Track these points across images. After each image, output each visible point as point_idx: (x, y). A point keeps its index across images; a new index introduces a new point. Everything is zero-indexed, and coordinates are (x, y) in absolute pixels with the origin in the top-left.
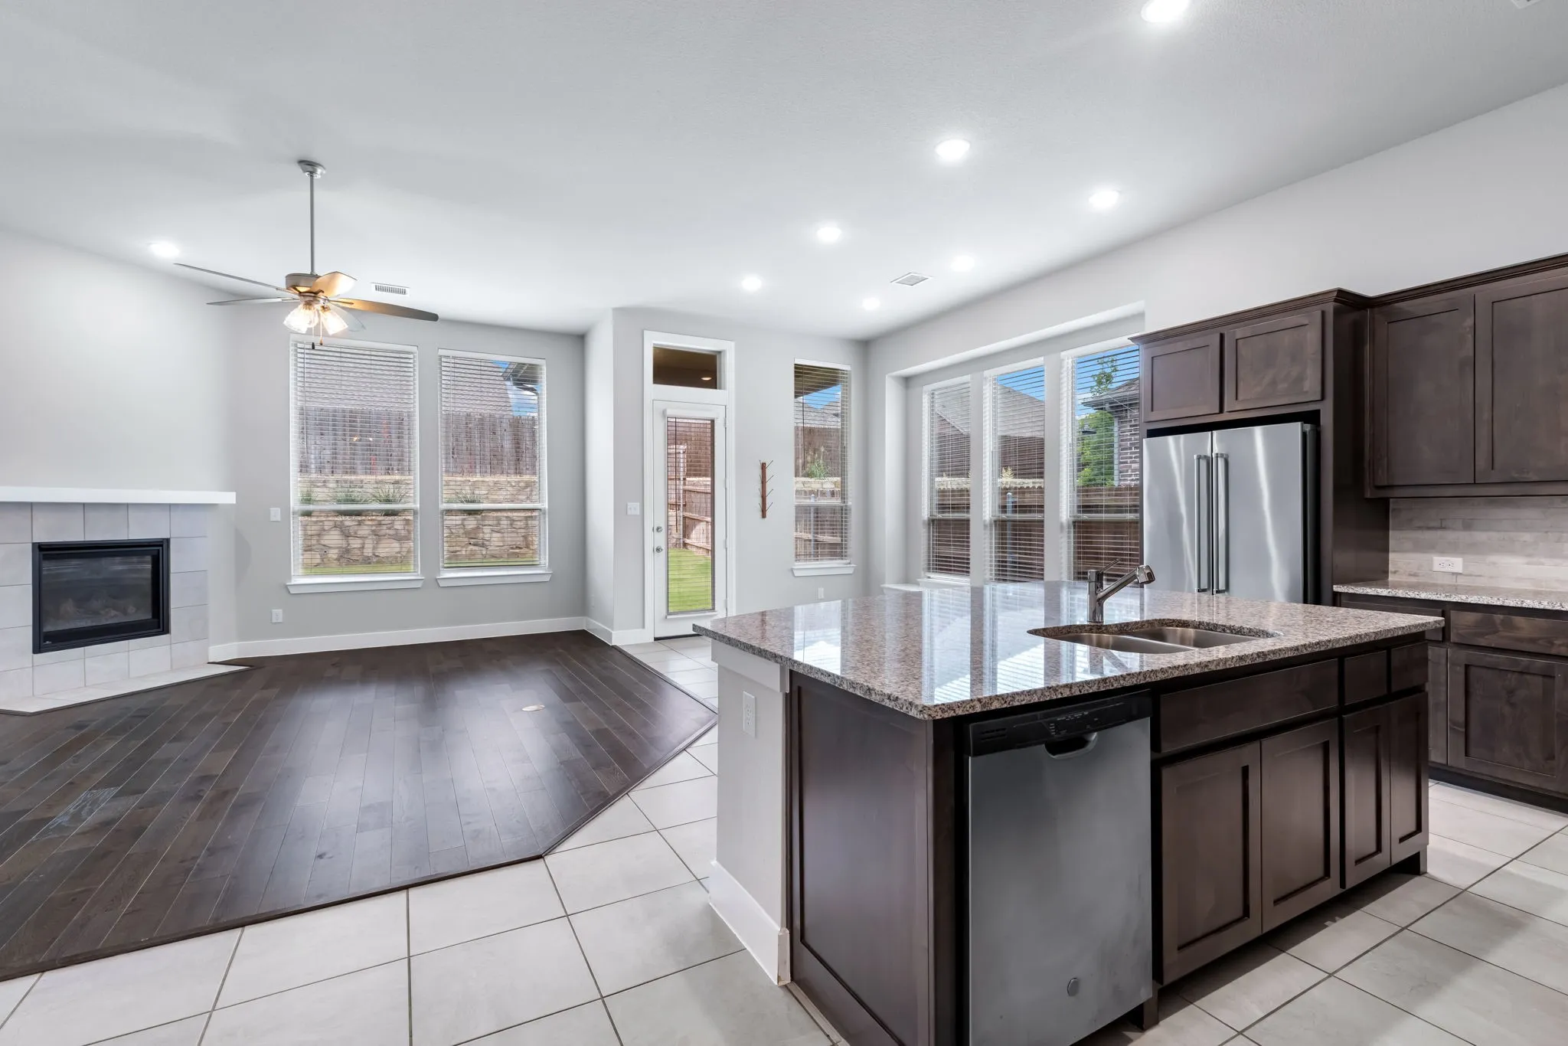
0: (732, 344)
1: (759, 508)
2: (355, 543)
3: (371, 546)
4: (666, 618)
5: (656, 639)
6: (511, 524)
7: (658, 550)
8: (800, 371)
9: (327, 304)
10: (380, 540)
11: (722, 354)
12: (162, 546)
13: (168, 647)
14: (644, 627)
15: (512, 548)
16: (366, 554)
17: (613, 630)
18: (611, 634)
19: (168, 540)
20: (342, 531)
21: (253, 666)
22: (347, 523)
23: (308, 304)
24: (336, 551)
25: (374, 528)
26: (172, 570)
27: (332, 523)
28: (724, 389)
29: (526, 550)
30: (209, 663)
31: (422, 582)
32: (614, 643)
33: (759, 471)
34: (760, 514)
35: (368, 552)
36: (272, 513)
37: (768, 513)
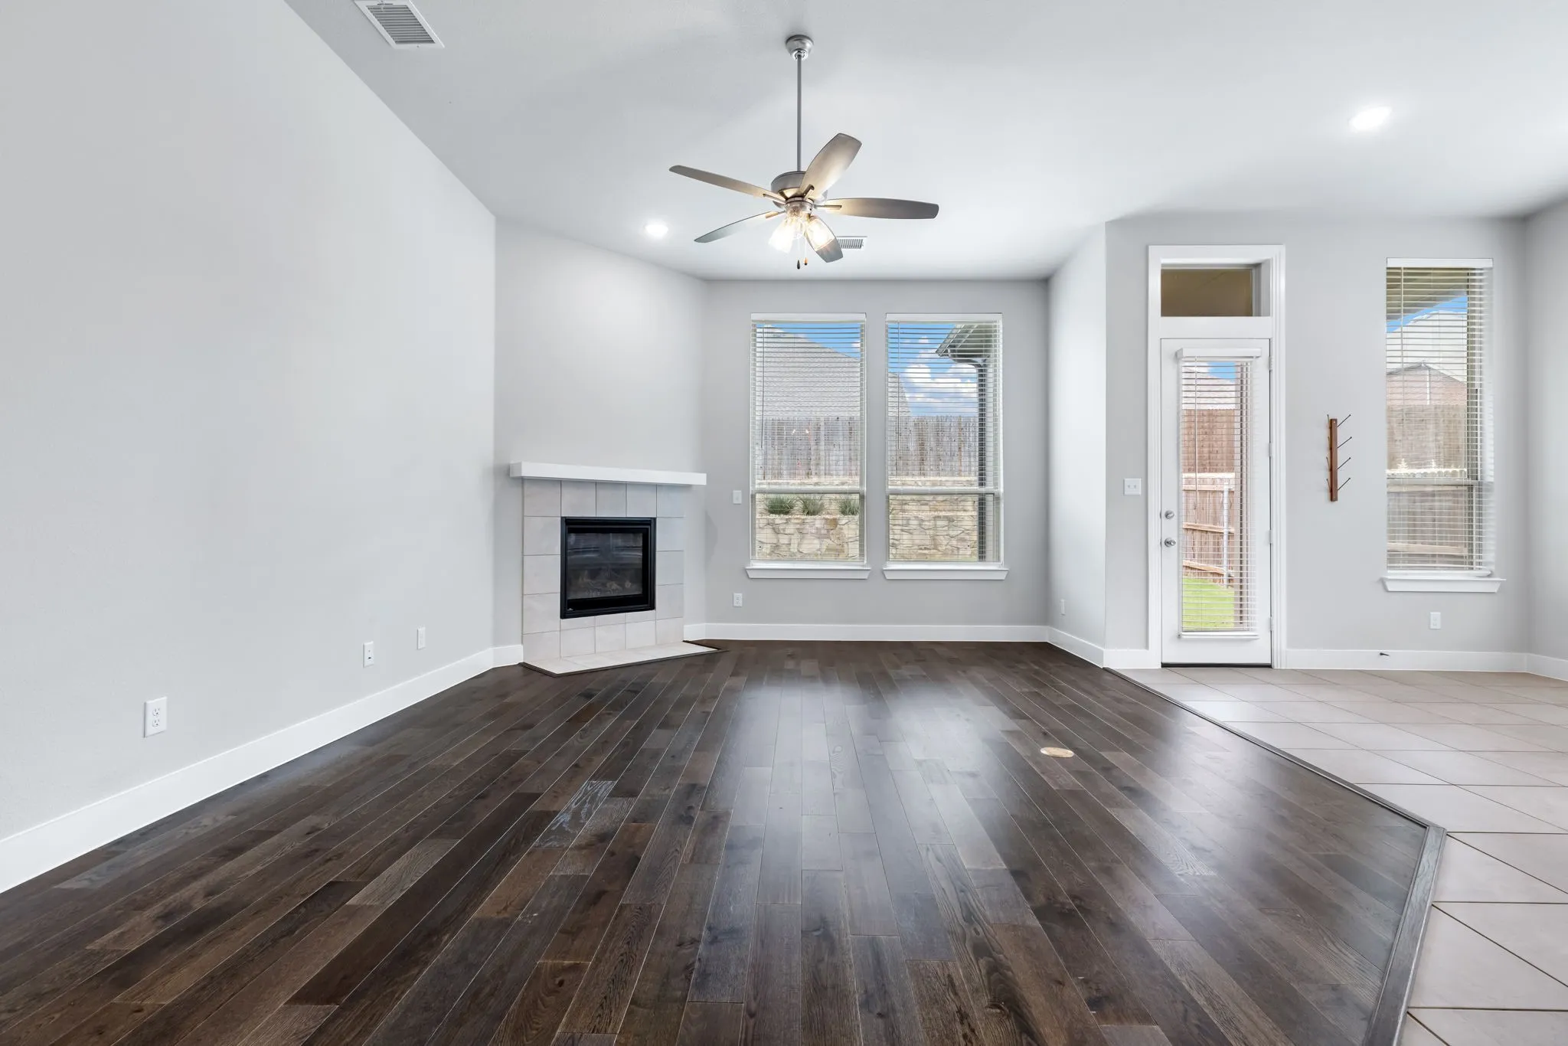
0: (1282, 249)
1: (1325, 485)
2: (784, 540)
3: (796, 542)
4: (1179, 636)
5: (1164, 665)
6: (920, 525)
7: (1168, 543)
8: (1394, 278)
9: (814, 212)
10: (803, 537)
11: (1263, 267)
12: (650, 525)
13: (654, 622)
14: (1147, 647)
15: (921, 549)
16: (792, 550)
17: (1103, 646)
18: (1102, 652)
19: (655, 519)
20: (774, 529)
21: (720, 647)
22: (778, 521)
23: (796, 211)
24: (769, 546)
25: (798, 526)
26: (658, 548)
27: (765, 521)
28: (1268, 314)
29: (935, 551)
30: (684, 641)
31: (869, 572)
32: (1106, 663)
33: (1325, 433)
34: (1327, 495)
35: (794, 548)
36: (735, 496)
37: (1340, 494)
